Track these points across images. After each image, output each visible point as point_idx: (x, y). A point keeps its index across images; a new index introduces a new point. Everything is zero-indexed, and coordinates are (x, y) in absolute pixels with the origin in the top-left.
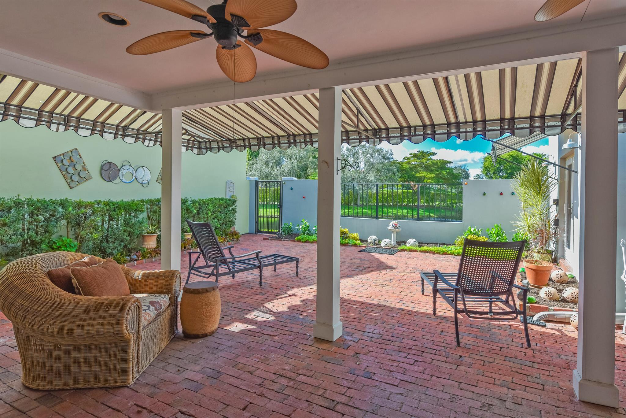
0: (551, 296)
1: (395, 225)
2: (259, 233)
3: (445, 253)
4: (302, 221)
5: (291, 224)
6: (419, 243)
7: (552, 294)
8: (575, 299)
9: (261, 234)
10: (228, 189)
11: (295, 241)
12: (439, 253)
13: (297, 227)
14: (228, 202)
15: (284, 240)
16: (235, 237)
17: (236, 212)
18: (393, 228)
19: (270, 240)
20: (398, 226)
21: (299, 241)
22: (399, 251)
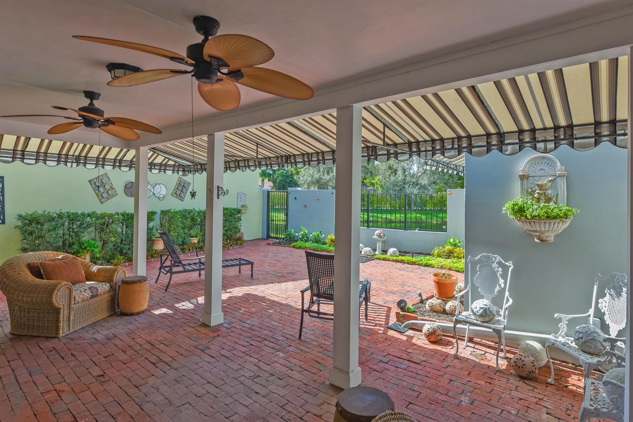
0: (432, 307)
1: (379, 234)
2: (270, 239)
3: (414, 263)
4: (301, 229)
5: (293, 231)
6: (400, 252)
7: (433, 305)
8: (453, 311)
9: (271, 239)
10: (239, 200)
11: (290, 247)
12: (408, 263)
13: (297, 234)
14: (232, 211)
15: (282, 246)
16: (239, 242)
17: (241, 220)
18: (377, 237)
19: (273, 245)
20: (382, 235)
21: (294, 247)
22: (373, 260)
